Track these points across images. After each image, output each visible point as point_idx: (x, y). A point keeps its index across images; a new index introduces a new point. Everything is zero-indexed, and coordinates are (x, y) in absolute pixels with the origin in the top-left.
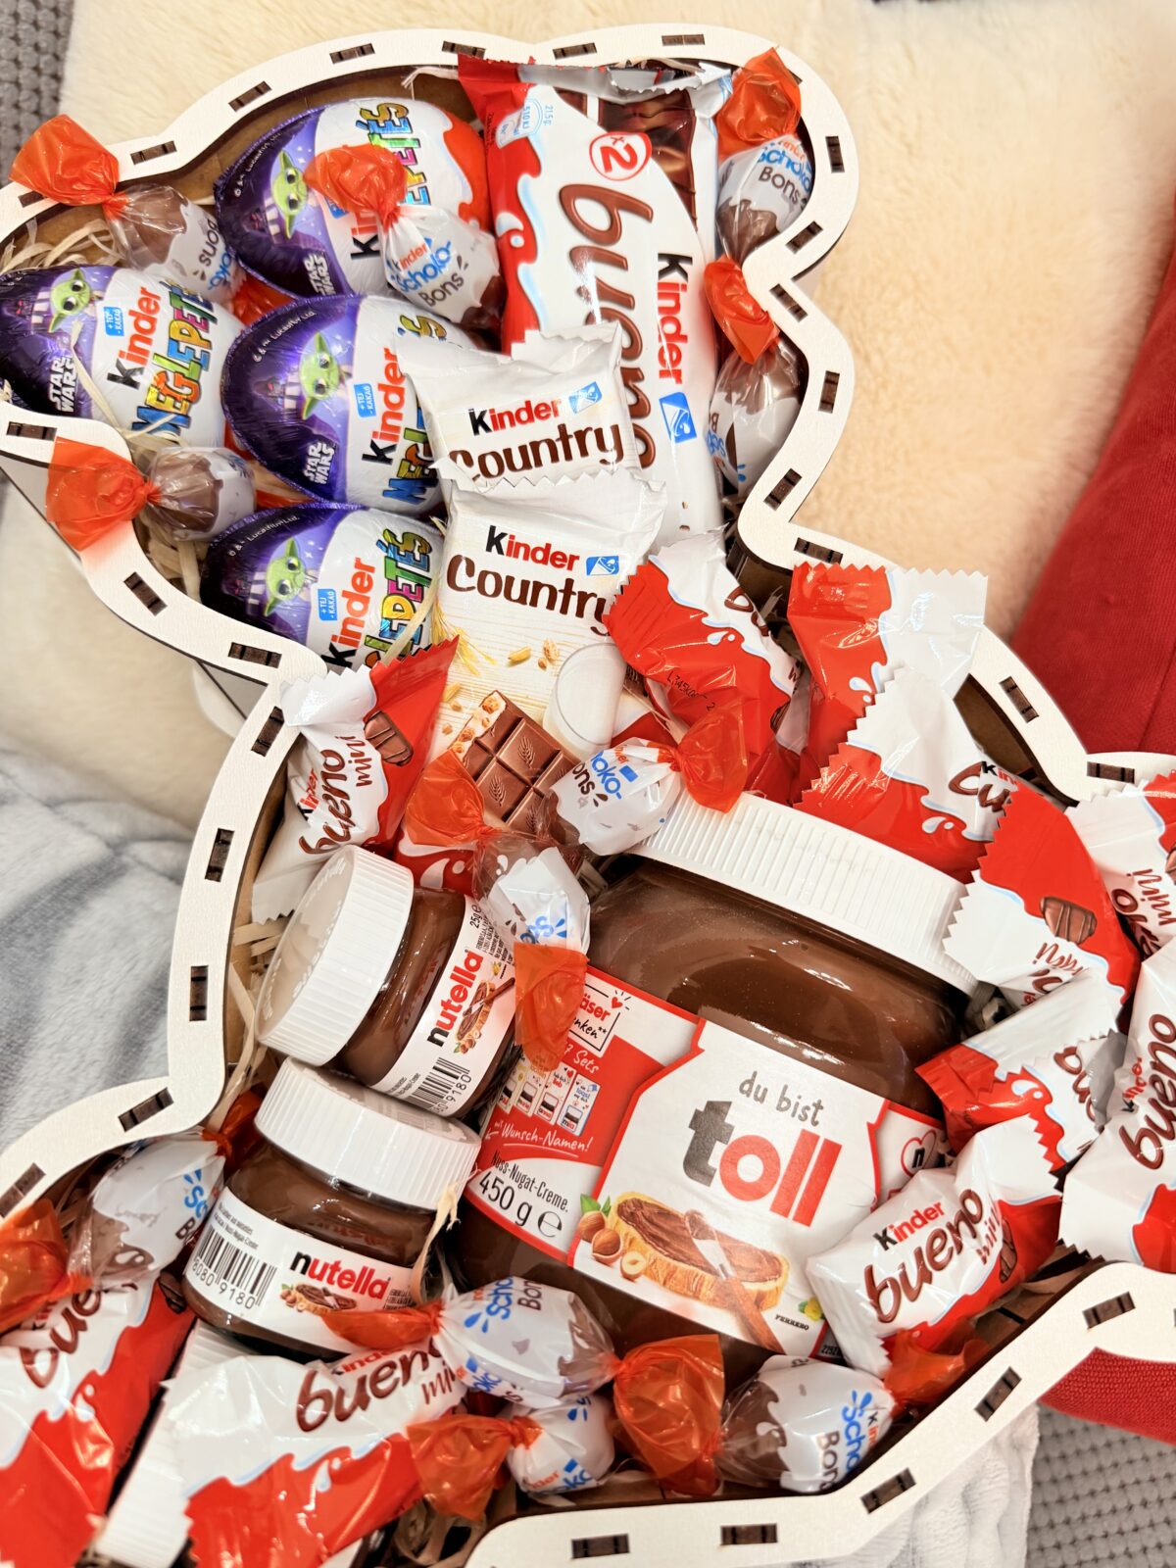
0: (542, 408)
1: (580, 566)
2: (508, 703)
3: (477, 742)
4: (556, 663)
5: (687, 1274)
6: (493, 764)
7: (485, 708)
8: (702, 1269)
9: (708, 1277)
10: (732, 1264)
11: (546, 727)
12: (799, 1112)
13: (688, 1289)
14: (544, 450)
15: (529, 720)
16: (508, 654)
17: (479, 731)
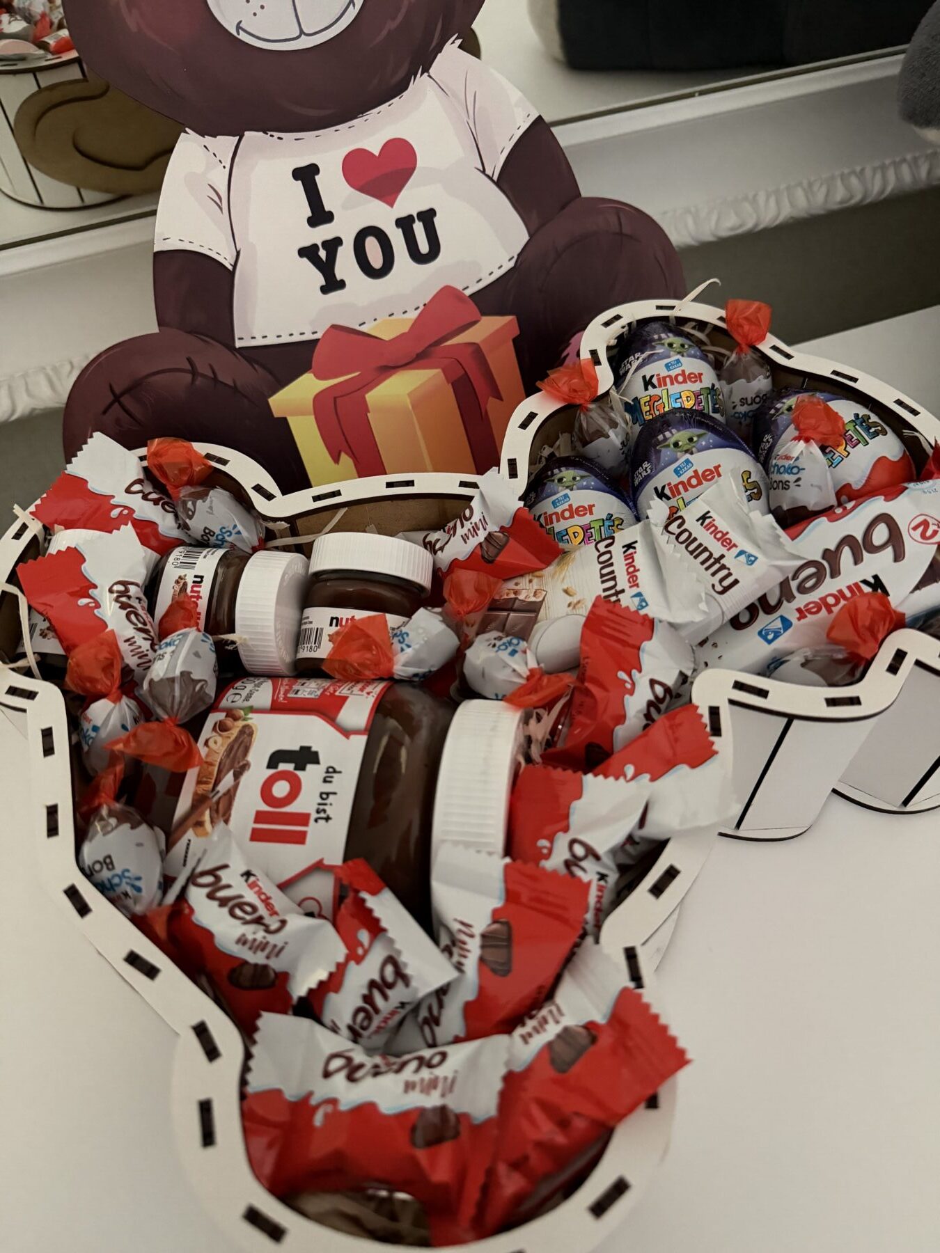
0: (728, 541)
1: (635, 590)
2: (542, 602)
3: (516, 599)
4: (574, 611)
5: (211, 773)
6: (505, 613)
7: (535, 592)
8: (216, 781)
9: (211, 786)
10: (220, 798)
11: (536, 626)
12: (321, 807)
13: (203, 777)
14: (706, 555)
15: (537, 616)
16: (569, 586)
17: (521, 597)
